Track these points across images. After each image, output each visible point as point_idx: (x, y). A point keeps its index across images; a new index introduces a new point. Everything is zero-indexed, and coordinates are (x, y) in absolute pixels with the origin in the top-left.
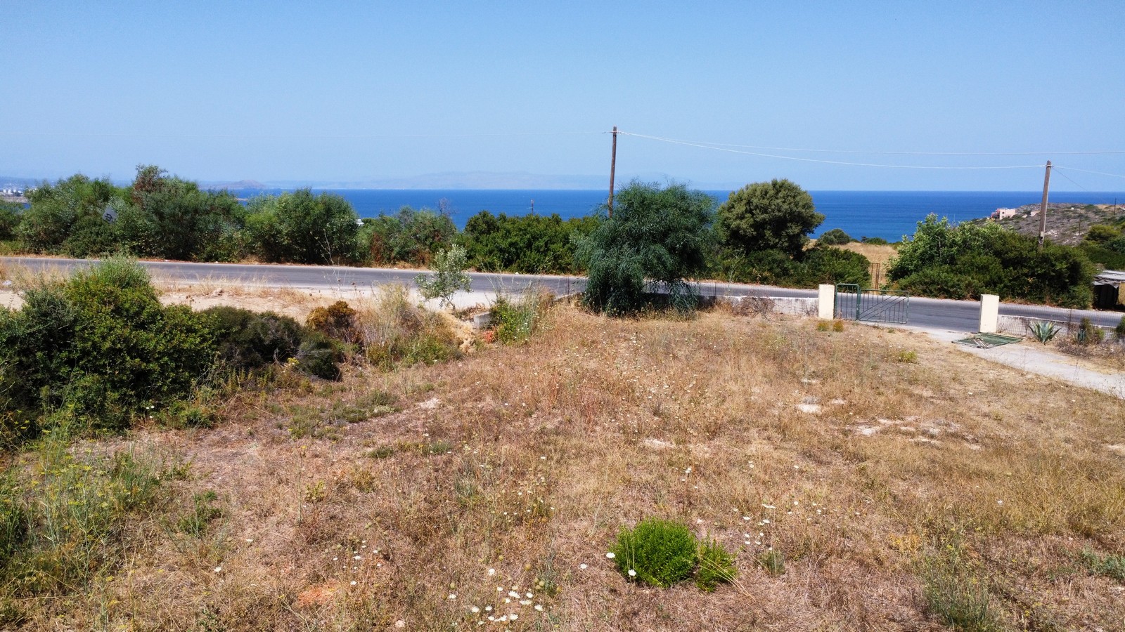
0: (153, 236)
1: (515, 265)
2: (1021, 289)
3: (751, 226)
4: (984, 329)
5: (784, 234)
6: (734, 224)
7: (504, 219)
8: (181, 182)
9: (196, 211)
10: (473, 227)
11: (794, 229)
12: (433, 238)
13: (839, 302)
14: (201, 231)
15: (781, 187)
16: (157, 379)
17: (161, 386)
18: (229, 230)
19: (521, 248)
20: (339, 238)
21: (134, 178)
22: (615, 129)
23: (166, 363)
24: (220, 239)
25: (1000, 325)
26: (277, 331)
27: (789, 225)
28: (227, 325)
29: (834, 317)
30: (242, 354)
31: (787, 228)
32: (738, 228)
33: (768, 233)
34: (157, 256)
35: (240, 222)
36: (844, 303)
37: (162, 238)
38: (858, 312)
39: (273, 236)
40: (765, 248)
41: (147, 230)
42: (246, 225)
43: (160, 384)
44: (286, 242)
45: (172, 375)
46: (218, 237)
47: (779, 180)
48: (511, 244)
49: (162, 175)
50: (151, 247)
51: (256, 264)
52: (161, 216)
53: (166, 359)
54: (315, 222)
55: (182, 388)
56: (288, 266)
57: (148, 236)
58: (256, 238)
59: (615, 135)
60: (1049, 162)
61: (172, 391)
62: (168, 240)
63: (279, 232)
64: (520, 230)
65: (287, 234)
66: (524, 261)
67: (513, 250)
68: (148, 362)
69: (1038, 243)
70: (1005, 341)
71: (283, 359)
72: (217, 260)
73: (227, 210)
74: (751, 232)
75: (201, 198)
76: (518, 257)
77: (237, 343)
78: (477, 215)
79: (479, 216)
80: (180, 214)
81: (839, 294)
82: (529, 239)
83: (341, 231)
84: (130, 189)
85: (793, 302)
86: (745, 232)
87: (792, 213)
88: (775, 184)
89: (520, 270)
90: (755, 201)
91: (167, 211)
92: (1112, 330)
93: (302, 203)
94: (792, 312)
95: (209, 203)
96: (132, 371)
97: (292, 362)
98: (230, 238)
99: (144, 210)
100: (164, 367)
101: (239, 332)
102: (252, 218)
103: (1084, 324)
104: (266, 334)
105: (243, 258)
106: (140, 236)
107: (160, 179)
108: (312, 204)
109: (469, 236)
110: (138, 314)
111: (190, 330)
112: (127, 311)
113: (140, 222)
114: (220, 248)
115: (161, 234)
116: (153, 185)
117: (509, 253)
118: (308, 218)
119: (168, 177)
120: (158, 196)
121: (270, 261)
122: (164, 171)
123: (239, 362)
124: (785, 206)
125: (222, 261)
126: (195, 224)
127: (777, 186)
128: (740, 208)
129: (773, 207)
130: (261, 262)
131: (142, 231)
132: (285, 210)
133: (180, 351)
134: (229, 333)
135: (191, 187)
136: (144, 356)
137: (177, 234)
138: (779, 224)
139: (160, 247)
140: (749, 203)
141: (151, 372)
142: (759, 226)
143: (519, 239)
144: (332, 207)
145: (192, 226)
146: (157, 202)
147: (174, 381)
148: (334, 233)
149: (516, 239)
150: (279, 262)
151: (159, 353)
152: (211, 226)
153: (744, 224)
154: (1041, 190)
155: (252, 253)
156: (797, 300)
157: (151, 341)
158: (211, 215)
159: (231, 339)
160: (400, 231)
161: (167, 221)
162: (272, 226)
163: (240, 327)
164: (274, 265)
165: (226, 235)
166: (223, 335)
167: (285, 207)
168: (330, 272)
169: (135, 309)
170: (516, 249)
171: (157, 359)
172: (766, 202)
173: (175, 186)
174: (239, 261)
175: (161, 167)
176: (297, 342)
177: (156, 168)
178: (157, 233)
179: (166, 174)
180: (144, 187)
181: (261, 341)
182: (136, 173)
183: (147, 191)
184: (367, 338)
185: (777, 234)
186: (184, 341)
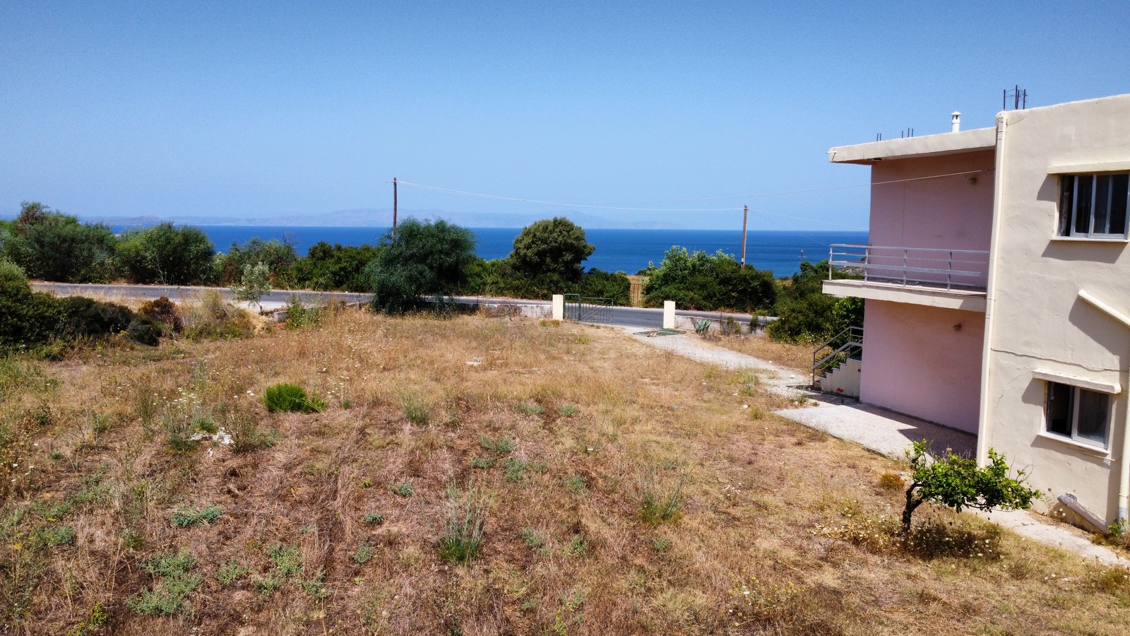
0: (34, 262)
1: (345, 286)
2: (729, 301)
3: (536, 254)
4: (666, 326)
5: (561, 260)
6: (522, 252)
7: (339, 248)
8: (62, 216)
9: (73, 240)
10: (313, 254)
11: (568, 257)
12: (277, 264)
13: (567, 309)
14: (77, 257)
15: (560, 223)
16: (28, 333)
17: (30, 337)
18: (101, 256)
19: (350, 272)
20: (196, 263)
21: (19, 213)
22: (395, 179)
23: (33, 323)
24: (93, 264)
25: (676, 322)
26: (113, 313)
27: (564, 253)
28: (77, 306)
29: (564, 318)
30: (87, 325)
31: (563, 256)
32: (525, 255)
33: (548, 260)
34: (37, 278)
35: (112, 250)
36: (570, 310)
37: (42, 263)
38: (580, 315)
39: (139, 261)
40: (547, 272)
41: (28, 256)
42: (117, 252)
43: (30, 335)
44: (150, 266)
45: (37, 330)
46: (91, 262)
47: (558, 218)
48: (341, 269)
49: (44, 210)
50: (32, 271)
51: (125, 285)
52: (42, 244)
53: (33, 320)
54: (175, 250)
55: (42, 338)
56: (152, 286)
57: (30, 262)
58: (124, 263)
59: (395, 184)
60: (746, 207)
61: (38, 340)
62: (48, 263)
63: (144, 258)
64: (351, 257)
65: (151, 260)
66: (352, 283)
67: (342, 273)
68: (23, 322)
69: (740, 267)
70: (672, 333)
71: (117, 332)
72: (90, 281)
73: (101, 241)
74: (536, 259)
75: (78, 229)
76: (348, 280)
77: (83, 317)
78: (317, 245)
79: (317, 246)
80: (58, 243)
81: (567, 304)
82: (357, 265)
83: (197, 257)
84: (15, 222)
85: (535, 308)
86: (530, 259)
87: (566, 244)
88: (555, 221)
89: (352, 290)
90: (538, 234)
91: (47, 239)
92: (748, 325)
93: (164, 234)
94: (534, 316)
95: (84, 234)
96: (12, 326)
97: (123, 333)
98: (102, 264)
99: (27, 239)
100: (32, 325)
101: (85, 310)
102: (120, 247)
103: (730, 320)
104: (105, 315)
105: (114, 280)
106: (22, 262)
107: (43, 213)
108: (173, 235)
109: (309, 262)
110: (16, 295)
111: (50, 306)
112: (10, 293)
113: (23, 249)
114: (92, 272)
115: (41, 260)
116: (36, 219)
117: (340, 276)
118: (169, 247)
119: (50, 212)
120: (39, 227)
121: (137, 282)
122: (46, 207)
123: (84, 329)
124: (560, 239)
125: (95, 282)
126: (71, 252)
127: (557, 223)
128: (528, 240)
129: (551, 239)
130: (128, 283)
131: (25, 257)
132: (150, 240)
133: (44, 318)
134: (78, 312)
135: (72, 221)
136: (21, 318)
137: (55, 259)
138: (556, 252)
139: (40, 270)
140: (535, 236)
141: (23, 328)
142: (541, 254)
143: (348, 265)
144: (190, 238)
145: (69, 253)
146: (39, 232)
147: (38, 334)
148: (191, 259)
149: (345, 264)
150: (145, 283)
151: (29, 317)
152: (85, 253)
153: (529, 253)
154: (742, 229)
155: (122, 276)
156: (537, 307)
157: (25, 310)
158: (86, 244)
159: (79, 315)
160: (250, 258)
161: (46, 249)
162: (138, 253)
163: (85, 308)
164: (140, 286)
165: (99, 261)
166: (73, 312)
167: (149, 238)
168: (188, 290)
169: (15, 291)
170: (345, 272)
171: (28, 321)
172: (546, 235)
173: (56, 220)
174: (110, 282)
175: (43, 204)
176: (128, 321)
177: (39, 204)
178: (38, 259)
179: (48, 210)
180: (28, 220)
181: (102, 319)
182: (21, 208)
183: (31, 224)
184: (184, 323)
185: (555, 260)
186: (46, 311)
